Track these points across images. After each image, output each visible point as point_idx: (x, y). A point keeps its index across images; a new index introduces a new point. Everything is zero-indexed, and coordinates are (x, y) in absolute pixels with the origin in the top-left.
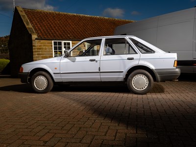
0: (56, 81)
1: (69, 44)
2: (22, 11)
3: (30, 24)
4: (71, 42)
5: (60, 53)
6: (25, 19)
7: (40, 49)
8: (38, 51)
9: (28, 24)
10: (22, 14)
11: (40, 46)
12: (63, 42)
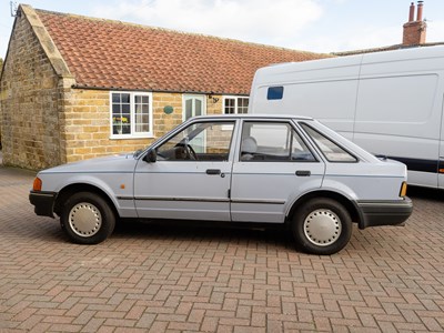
0: (121, 215)
1: (146, 99)
2: (34, 17)
3: (56, 50)
4: (150, 95)
5: (125, 119)
6: (44, 36)
7: (80, 110)
8: (76, 116)
9: (51, 51)
10: (36, 23)
11: (81, 104)
12: (133, 95)
